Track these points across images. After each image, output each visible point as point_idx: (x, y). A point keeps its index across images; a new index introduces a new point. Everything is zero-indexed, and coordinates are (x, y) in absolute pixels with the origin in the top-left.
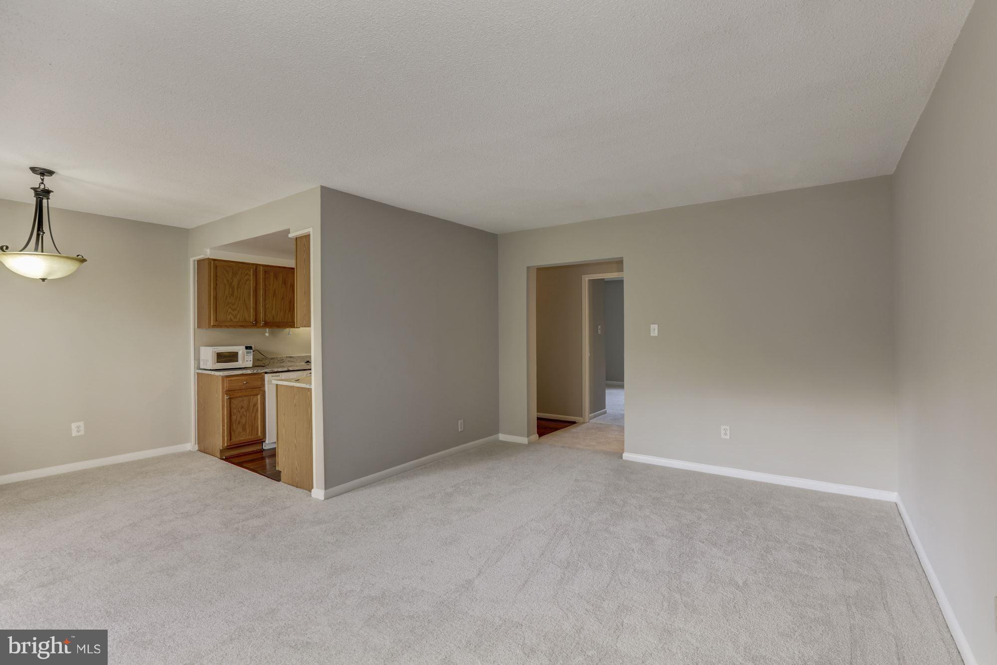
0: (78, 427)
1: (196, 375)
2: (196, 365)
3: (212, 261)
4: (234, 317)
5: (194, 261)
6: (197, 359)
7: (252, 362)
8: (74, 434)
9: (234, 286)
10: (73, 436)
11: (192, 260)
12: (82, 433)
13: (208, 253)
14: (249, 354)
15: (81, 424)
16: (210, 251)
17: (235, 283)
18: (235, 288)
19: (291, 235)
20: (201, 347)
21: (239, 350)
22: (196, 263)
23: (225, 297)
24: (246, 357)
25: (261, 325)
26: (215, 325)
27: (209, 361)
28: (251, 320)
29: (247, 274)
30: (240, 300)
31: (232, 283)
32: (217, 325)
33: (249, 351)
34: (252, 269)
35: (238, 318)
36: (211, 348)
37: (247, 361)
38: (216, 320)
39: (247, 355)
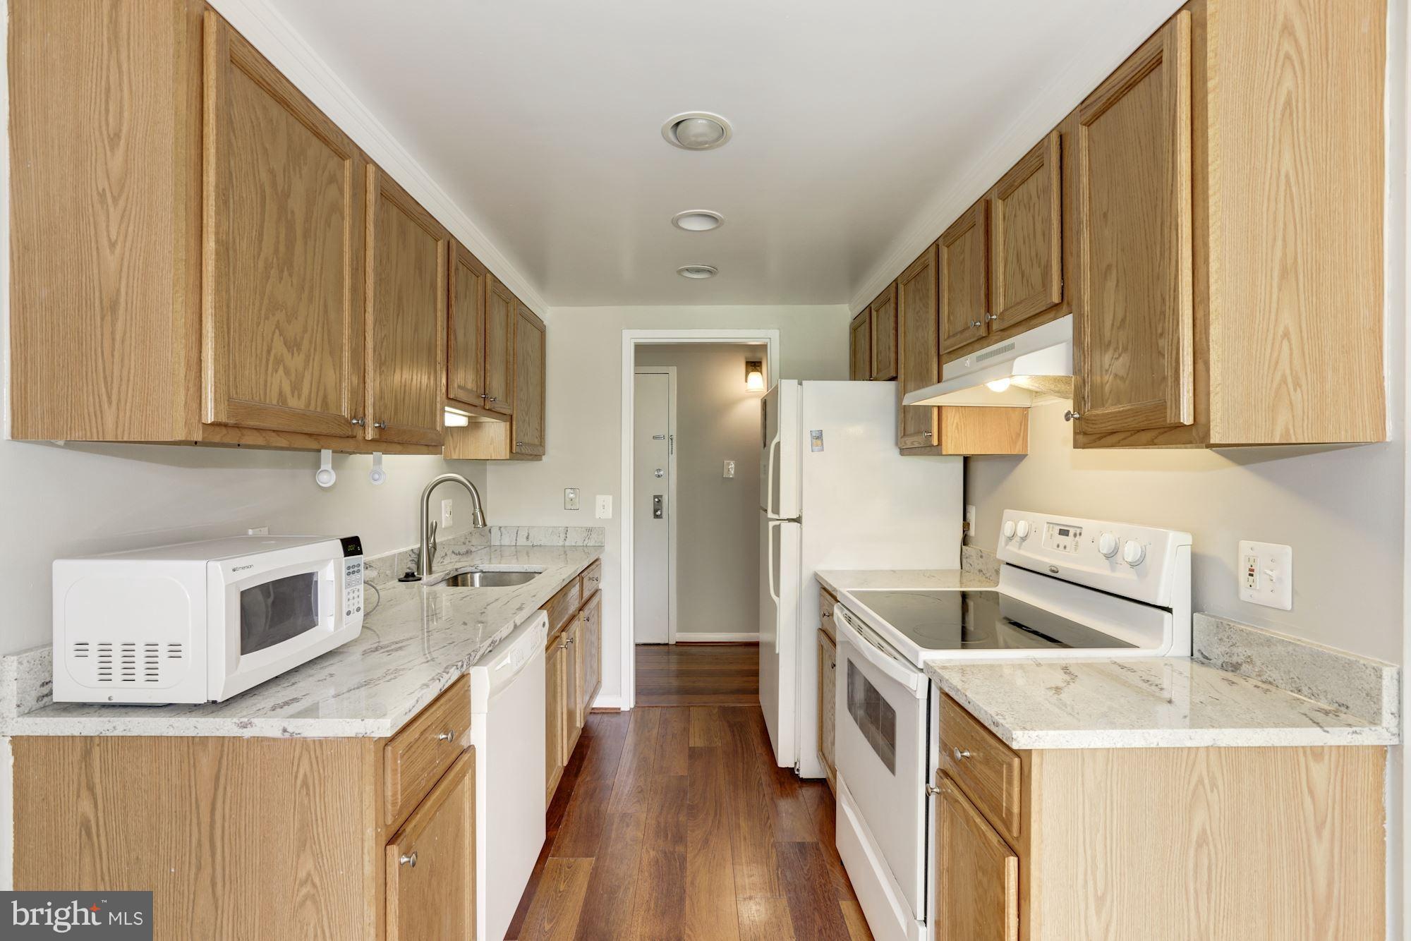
4: (292, 390)
6: (27, 642)
7: (358, 610)
14: (353, 578)
20: (59, 566)
24: (345, 592)
25: (369, 436)
26: (223, 419)
27: (187, 651)
28: (345, 412)
29: (332, 179)
30: (310, 300)
31: (287, 195)
32: (232, 421)
33: (354, 559)
34: (347, 163)
35: (305, 391)
36: (217, 567)
37: (349, 613)
38: (226, 395)
39: (348, 585)
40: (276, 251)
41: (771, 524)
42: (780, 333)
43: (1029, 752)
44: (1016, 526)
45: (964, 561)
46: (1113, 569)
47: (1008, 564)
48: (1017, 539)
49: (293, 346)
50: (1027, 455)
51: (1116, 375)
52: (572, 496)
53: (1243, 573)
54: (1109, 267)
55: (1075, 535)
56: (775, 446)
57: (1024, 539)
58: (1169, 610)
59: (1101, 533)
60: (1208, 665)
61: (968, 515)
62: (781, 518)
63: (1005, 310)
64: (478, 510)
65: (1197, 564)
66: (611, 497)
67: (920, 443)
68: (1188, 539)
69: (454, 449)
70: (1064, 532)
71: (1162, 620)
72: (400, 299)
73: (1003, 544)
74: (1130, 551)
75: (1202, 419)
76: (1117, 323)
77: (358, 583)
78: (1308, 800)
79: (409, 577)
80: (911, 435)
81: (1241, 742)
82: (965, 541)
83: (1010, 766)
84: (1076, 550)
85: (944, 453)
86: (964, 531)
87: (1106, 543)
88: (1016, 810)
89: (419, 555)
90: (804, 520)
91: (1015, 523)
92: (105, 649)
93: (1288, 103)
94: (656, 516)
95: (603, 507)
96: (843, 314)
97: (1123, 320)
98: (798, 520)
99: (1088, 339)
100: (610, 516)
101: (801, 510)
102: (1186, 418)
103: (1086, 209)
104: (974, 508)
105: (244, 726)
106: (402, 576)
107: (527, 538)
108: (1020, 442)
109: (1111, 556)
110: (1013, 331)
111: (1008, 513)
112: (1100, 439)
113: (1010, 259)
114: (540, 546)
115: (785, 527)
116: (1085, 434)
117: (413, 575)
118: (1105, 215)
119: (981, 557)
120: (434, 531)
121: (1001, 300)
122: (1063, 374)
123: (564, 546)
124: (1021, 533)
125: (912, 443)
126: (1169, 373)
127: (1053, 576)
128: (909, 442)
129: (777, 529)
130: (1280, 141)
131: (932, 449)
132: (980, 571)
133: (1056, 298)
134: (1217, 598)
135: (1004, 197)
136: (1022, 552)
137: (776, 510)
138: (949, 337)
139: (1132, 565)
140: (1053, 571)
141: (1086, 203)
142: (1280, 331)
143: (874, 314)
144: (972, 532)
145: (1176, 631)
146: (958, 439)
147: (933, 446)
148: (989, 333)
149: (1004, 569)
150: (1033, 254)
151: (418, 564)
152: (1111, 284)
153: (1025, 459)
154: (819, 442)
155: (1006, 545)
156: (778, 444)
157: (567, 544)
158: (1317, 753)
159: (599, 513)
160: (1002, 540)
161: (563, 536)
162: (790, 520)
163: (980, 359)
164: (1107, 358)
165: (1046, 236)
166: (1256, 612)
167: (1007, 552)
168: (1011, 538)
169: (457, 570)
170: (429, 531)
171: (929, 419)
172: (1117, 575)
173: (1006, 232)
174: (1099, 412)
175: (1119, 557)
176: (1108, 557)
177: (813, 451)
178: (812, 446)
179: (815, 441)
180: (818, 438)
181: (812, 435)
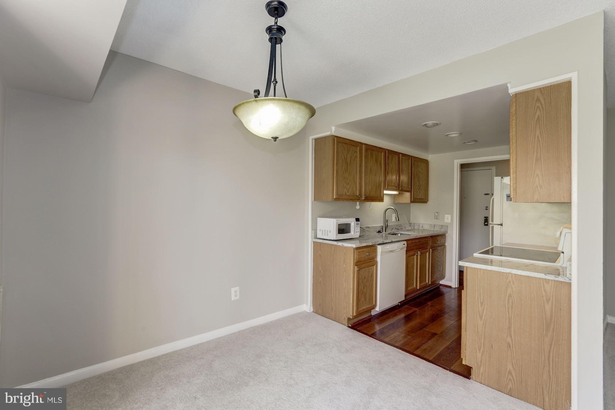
0: (236, 292)
1: (313, 243)
2: (313, 235)
3: (336, 138)
4: (348, 192)
5: (313, 139)
6: (315, 229)
7: (359, 232)
8: (233, 298)
9: (348, 161)
10: (232, 300)
11: (311, 138)
12: (238, 297)
13: (333, 131)
14: (358, 225)
15: (237, 288)
16: (335, 129)
17: (348, 160)
18: (349, 164)
19: (512, 91)
20: (318, 218)
21: (352, 222)
22: (314, 141)
23: (342, 172)
24: (356, 228)
25: (363, 199)
26: (337, 198)
27: (331, 232)
28: (358, 194)
29: (355, 152)
30: (351, 175)
31: (347, 159)
32: (338, 198)
33: (358, 222)
34: (358, 147)
35: (350, 192)
36: (335, 219)
37: (356, 232)
38: (337, 194)
39: (356, 227)
40: (345, 169)
41: (491, 226)
49: (348, 184)
52: (437, 215)
58: (563, 252)
62: (494, 223)
64: (397, 216)
66: (450, 215)
69: (396, 200)
72: (371, 169)
77: (358, 227)
79: (379, 232)
89: (383, 227)
90: (503, 225)
92: (323, 231)
93: (538, 118)
94: (485, 225)
95: (447, 219)
98: (501, 225)
100: (450, 222)
101: (502, 221)
105: (337, 243)
106: (378, 231)
107: (422, 227)
114: (426, 230)
115: (495, 226)
117: (380, 231)
120: (387, 221)
123: (433, 230)
129: (493, 227)
130: (536, 128)
137: (492, 221)
145: (565, 259)
151: (383, 229)
154: (510, 198)
156: (493, 199)
157: (435, 230)
158: (547, 281)
159: (446, 221)
161: (433, 228)
162: (498, 224)
169: (393, 232)
170: (386, 221)
177: (507, 201)
178: (507, 199)
179: (508, 198)
180: (509, 196)
181: (507, 195)
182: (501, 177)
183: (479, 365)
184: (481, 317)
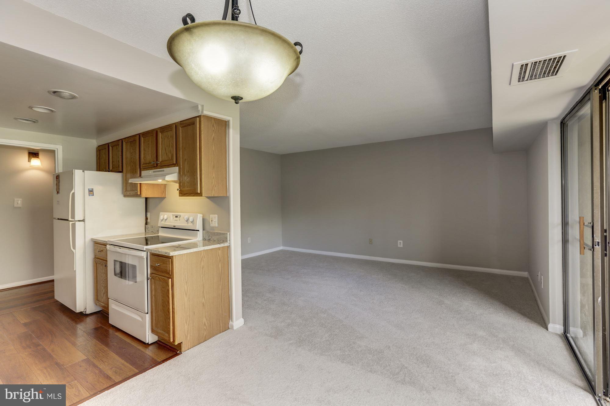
41: (71, 222)
42: (63, 146)
43: (173, 256)
44: (164, 216)
45: (146, 229)
46: (188, 224)
47: (162, 227)
48: (164, 220)
50: (166, 197)
51: (187, 182)
53: (211, 221)
54: (186, 159)
55: (179, 217)
56: (72, 194)
57: (166, 220)
58: (199, 231)
59: (184, 216)
60: (206, 240)
61: (147, 215)
62: (76, 220)
63: (162, 161)
65: (204, 220)
67: (133, 194)
68: (202, 215)
70: (176, 217)
71: (197, 232)
73: (160, 222)
74: (191, 219)
75: (201, 192)
76: (187, 171)
78: (218, 257)
80: (128, 191)
81: (208, 249)
82: (146, 224)
83: (169, 261)
84: (179, 220)
85: (142, 197)
86: (146, 220)
87: (186, 217)
88: (171, 269)
90: (86, 221)
91: (163, 216)
93: (213, 138)
96: (94, 143)
97: (188, 171)
98: (83, 221)
99: (182, 173)
101: (84, 217)
102: (199, 192)
103: (181, 145)
104: (149, 213)
108: (164, 194)
109: (187, 221)
110: (164, 167)
111: (161, 213)
112: (184, 195)
113: (163, 149)
115: (77, 223)
116: (181, 193)
118: (185, 148)
119: (152, 227)
121: (161, 158)
122: (176, 180)
124: (165, 218)
125: (130, 193)
126: (196, 183)
127: (174, 228)
128: (128, 193)
129: (74, 224)
130: (212, 144)
131: (138, 196)
132: (152, 232)
133: (175, 163)
134: (207, 227)
135: (162, 132)
136: (165, 223)
137: (74, 217)
138: (144, 164)
139: (192, 222)
140: (174, 227)
141: (181, 144)
142: (213, 177)
143: (111, 148)
144: (149, 221)
145: (200, 235)
146: (146, 193)
147: (138, 195)
148: (157, 166)
149: (160, 229)
150: (169, 150)
152: (186, 163)
153: (165, 199)
154: (92, 193)
155: (161, 222)
156: (74, 194)
158: (219, 248)
160: (160, 221)
162: (79, 221)
163: (154, 172)
164: (186, 178)
165: (172, 147)
166: (213, 228)
167: (161, 224)
168: (162, 220)
171: (137, 187)
172: (189, 225)
173: (162, 142)
174: (184, 189)
175: (189, 221)
176: (186, 221)
177: (89, 196)
178: (89, 194)
179: (90, 192)
180: (91, 191)
181: (89, 190)
182: (82, 170)
183: (187, 335)
184: (186, 294)
